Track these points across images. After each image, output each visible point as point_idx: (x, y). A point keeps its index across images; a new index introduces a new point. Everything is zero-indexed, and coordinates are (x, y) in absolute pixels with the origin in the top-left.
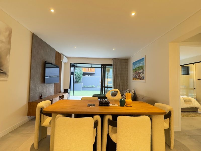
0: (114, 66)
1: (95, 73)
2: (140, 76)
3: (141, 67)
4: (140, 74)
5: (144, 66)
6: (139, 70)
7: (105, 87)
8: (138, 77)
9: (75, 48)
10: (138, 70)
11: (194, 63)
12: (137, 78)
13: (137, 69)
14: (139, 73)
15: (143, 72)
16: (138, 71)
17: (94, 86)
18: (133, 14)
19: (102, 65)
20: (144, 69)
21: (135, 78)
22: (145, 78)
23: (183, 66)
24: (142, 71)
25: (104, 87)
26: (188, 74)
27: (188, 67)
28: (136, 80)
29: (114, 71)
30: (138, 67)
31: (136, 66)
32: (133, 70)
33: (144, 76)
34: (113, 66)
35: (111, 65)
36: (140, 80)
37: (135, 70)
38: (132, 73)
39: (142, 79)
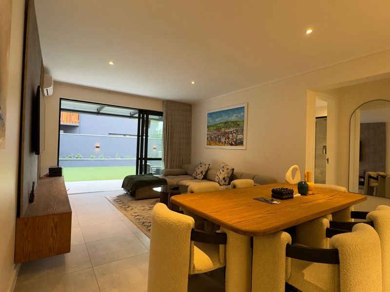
0: (167, 115)
1: (76, 127)
2: (229, 138)
3: (235, 122)
4: (231, 135)
5: (243, 121)
6: (227, 128)
7: (146, 159)
8: (223, 140)
9: (111, 63)
10: (223, 127)
12: (220, 141)
13: (222, 125)
14: (226, 133)
15: (240, 132)
16: (223, 129)
17: (81, 156)
18: (309, 32)
19: (141, 111)
20: (243, 127)
21: (214, 141)
22: (244, 143)
24: (236, 130)
25: (144, 159)
28: (216, 144)
29: (166, 127)
30: (225, 123)
32: (208, 127)
33: (241, 139)
34: (164, 115)
35: (160, 114)
36: (232, 145)
37: (215, 128)
38: (206, 133)
39: (236, 145)
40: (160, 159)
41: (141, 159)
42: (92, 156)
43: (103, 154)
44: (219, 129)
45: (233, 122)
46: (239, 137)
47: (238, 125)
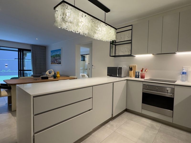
0: (33, 51)
2: (57, 61)
3: (59, 55)
5: (61, 55)
6: (57, 57)
8: (56, 62)
11: (87, 55)
12: (55, 62)
13: (55, 56)
14: (56, 59)
15: (60, 59)
16: (55, 58)
19: (19, 49)
20: (61, 57)
21: (53, 62)
22: (61, 63)
23: (82, 55)
26: (84, 60)
27: (84, 56)
28: (54, 64)
29: (33, 56)
30: (56, 55)
31: (54, 54)
32: (51, 57)
33: (60, 62)
35: (29, 51)
36: (58, 64)
37: (53, 57)
38: (51, 59)
39: (59, 64)
40: (31, 70)
41: (21, 70)
42: (3, 70)
43: (10, 69)
44: (54, 58)
45: (58, 55)
46: (60, 61)
47: (60, 56)
